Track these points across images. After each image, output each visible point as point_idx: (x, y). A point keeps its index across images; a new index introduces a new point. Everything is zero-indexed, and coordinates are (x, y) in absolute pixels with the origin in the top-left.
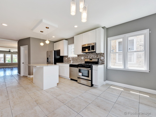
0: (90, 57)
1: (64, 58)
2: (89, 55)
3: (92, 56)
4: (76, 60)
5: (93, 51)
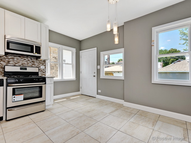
3: (21, 62)
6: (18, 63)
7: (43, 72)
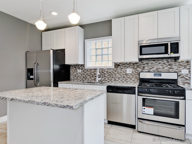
0: (151, 69)
1: (72, 71)
2: (147, 64)
3: (156, 67)
4: (110, 74)
5: (173, 55)
6: (153, 68)
7: (185, 78)
